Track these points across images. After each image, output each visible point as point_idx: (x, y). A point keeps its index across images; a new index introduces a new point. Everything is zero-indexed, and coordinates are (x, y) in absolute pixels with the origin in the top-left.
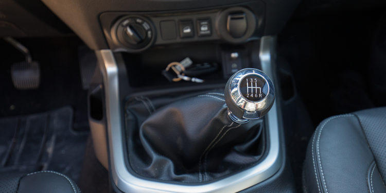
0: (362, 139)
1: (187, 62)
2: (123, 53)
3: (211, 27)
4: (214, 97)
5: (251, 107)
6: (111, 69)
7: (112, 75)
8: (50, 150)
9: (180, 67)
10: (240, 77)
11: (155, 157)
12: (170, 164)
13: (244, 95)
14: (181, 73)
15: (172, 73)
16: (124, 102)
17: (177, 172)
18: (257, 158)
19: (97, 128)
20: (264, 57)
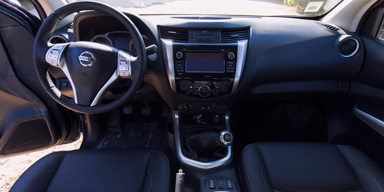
0: (260, 154)
1: (201, 116)
2: (182, 113)
3: (211, 107)
4: (213, 135)
5: (226, 143)
6: (177, 116)
7: (177, 118)
8: (150, 136)
9: (198, 117)
10: (223, 133)
11: (191, 150)
12: (196, 154)
13: (224, 139)
14: (199, 119)
15: (196, 119)
16: (180, 128)
17: (198, 156)
18: (224, 155)
19: (171, 135)
20: (227, 118)
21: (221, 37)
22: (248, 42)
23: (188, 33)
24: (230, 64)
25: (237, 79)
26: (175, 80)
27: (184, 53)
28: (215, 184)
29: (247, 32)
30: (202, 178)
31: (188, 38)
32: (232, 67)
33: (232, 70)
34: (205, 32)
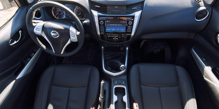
11: (108, 67)
12: (110, 69)
20: (127, 48)
21: (126, 10)
22: (142, 12)
23: (106, 7)
24: (129, 28)
25: (133, 34)
26: (100, 34)
27: (104, 21)
28: (117, 83)
29: (142, 4)
30: (112, 80)
31: (106, 11)
32: (130, 29)
33: (130, 31)
34: (116, 7)
